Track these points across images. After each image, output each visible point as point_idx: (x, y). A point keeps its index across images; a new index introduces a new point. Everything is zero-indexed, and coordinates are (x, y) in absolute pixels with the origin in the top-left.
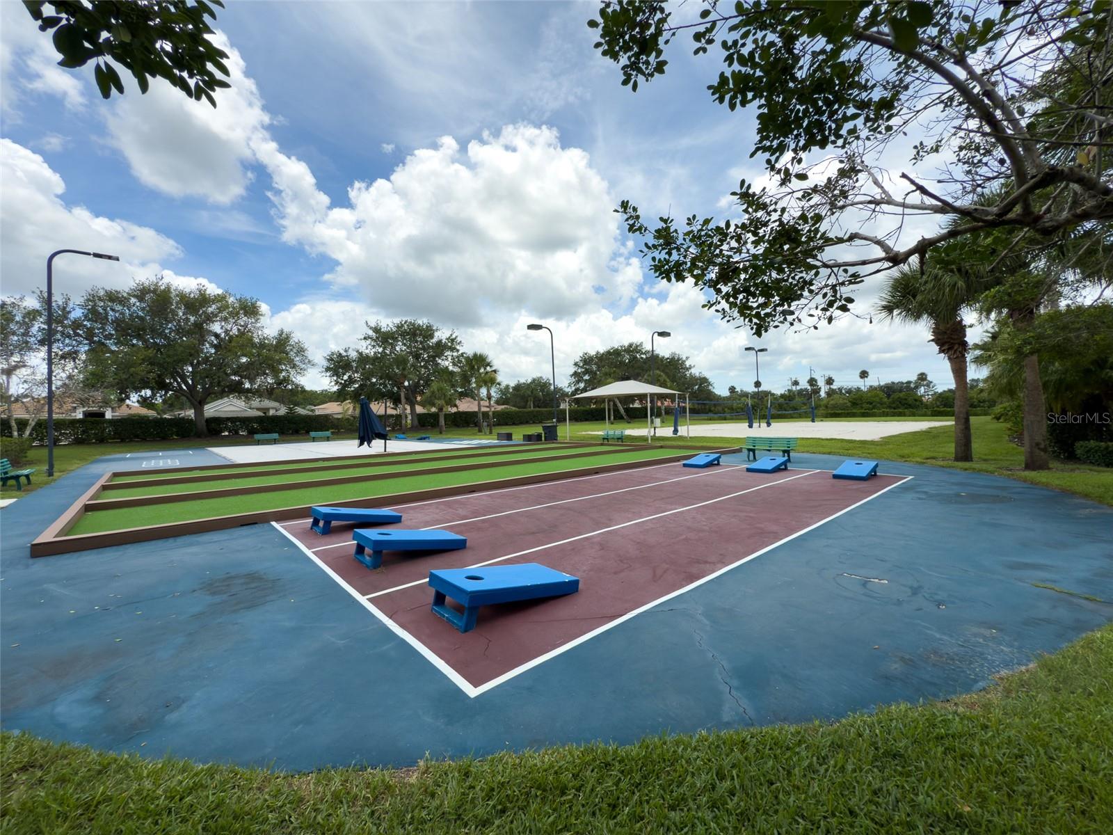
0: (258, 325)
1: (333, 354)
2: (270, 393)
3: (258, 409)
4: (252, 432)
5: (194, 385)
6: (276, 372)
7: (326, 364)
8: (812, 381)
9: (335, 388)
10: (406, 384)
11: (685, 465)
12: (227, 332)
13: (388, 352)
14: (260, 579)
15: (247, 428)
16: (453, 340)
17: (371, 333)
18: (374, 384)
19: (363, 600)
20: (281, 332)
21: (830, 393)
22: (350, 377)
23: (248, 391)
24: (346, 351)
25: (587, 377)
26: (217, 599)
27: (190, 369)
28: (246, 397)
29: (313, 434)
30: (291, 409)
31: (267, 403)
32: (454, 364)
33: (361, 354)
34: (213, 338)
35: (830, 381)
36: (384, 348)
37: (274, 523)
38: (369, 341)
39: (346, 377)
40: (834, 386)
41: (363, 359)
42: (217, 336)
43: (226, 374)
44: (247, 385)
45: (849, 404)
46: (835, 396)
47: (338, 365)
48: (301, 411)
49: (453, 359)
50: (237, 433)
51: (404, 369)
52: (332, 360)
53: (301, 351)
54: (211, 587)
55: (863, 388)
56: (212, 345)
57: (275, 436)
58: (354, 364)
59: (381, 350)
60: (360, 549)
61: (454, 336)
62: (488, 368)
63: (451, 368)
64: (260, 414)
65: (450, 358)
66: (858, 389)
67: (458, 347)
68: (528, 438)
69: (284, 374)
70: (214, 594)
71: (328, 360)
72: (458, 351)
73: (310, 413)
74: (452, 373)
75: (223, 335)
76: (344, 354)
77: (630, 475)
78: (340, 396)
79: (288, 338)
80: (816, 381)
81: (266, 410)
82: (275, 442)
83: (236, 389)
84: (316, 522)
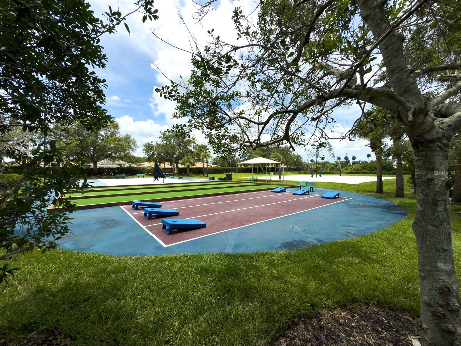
0: (118, 132)
1: (146, 144)
2: (122, 159)
3: (118, 164)
4: (115, 173)
5: (93, 155)
6: (124, 151)
7: (144, 148)
8: (346, 158)
9: (148, 157)
10: (175, 156)
11: (272, 192)
12: (106, 134)
13: (168, 143)
14: (115, 221)
15: (113, 172)
16: (194, 139)
17: (162, 135)
18: (162, 156)
19: (144, 227)
20: (127, 135)
21: (354, 163)
22: (153, 153)
23: (114, 157)
24: (151, 143)
25: (249, 155)
26: (102, 225)
27: (92, 148)
28: (113, 160)
29: (138, 175)
30: (130, 165)
31: (121, 162)
32: (194, 149)
33: (157, 144)
34: (101, 137)
35: (354, 158)
36: (167, 142)
37: (120, 206)
38: (161, 139)
39: (151, 153)
40: (356, 160)
41: (158, 146)
42: (102, 136)
43: (106, 151)
44: (114, 155)
45: (361, 168)
46: (356, 165)
47: (149, 148)
48: (134, 165)
49: (194, 146)
50: (109, 174)
51: (174, 150)
52: (146, 146)
53: (134, 142)
54: (101, 222)
55: (368, 161)
56: (101, 140)
57: (124, 175)
58: (154, 148)
59: (165, 142)
60: (145, 214)
61: (194, 138)
62: (207, 151)
63: (193, 150)
64: (118, 166)
65: (192, 146)
66: (366, 162)
67: (196, 142)
68: (220, 179)
69: (127, 151)
70: (102, 224)
71: (145, 146)
72: (196, 143)
73: (138, 166)
74: (193, 152)
75: (105, 136)
76: (151, 144)
77: (249, 194)
78: (149, 160)
79: (129, 137)
80: (348, 158)
81: (120, 165)
82: (123, 178)
83: (110, 157)
84: (133, 206)
